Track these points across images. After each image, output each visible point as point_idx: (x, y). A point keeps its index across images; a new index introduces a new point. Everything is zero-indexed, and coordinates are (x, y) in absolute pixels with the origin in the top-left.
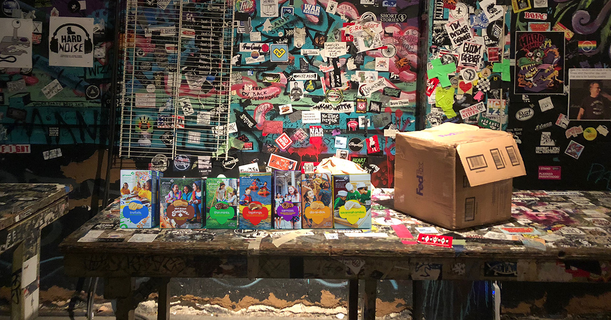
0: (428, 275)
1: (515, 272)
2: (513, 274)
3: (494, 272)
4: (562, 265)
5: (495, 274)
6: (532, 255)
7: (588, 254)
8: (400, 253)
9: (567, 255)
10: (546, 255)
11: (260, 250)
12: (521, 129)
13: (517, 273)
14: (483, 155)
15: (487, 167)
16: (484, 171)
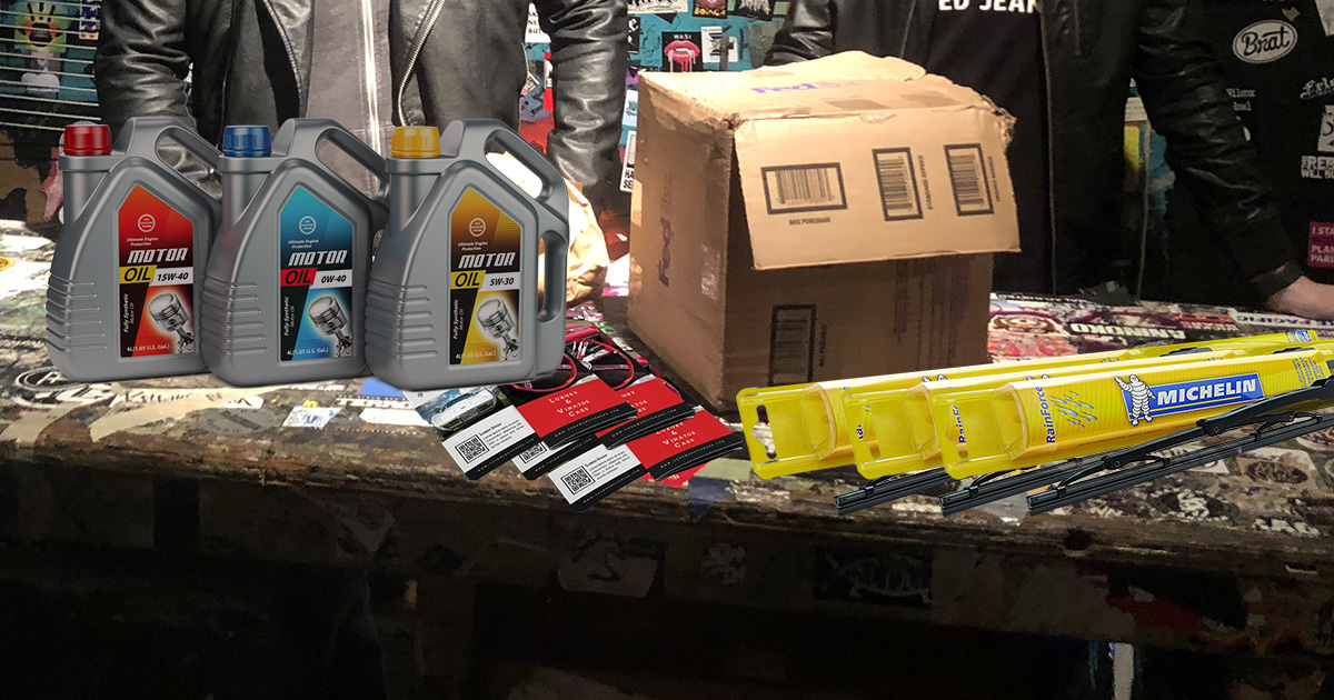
0: (616, 578)
1: (923, 592)
2: (920, 596)
3: (851, 585)
4: (1097, 578)
5: (853, 592)
6: (969, 536)
7: (1174, 548)
8: (498, 492)
9: (1097, 547)
10: (1020, 539)
11: (37, 446)
12: (1252, 94)
13: (930, 596)
14: (837, 166)
15: (844, 206)
16: (827, 220)
